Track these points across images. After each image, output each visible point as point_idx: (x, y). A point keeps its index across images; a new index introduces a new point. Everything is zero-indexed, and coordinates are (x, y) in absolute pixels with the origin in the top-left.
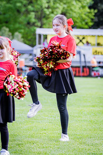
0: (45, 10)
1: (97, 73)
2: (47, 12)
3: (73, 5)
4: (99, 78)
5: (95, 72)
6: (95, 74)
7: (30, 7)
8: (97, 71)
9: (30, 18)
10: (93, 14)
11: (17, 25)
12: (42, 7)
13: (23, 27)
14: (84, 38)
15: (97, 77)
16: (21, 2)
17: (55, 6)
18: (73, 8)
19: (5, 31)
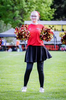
0: (25, 9)
1: (63, 48)
2: (26, 10)
3: (42, 5)
4: (64, 51)
5: (62, 48)
6: (62, 49)
7: (15, 7)
8: (63, 47)
9: (16, 14)
10: (54, 12)
11: (8, 19)
12: (23, 7)
13: (11, 20)
14: (53, 26)
15: (63, 51)
16: (10, 4)
17: (31, 7)
18: (42, 8)
19: (2, 22)
